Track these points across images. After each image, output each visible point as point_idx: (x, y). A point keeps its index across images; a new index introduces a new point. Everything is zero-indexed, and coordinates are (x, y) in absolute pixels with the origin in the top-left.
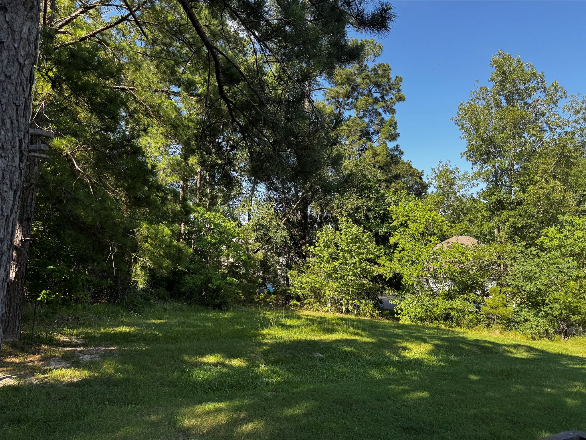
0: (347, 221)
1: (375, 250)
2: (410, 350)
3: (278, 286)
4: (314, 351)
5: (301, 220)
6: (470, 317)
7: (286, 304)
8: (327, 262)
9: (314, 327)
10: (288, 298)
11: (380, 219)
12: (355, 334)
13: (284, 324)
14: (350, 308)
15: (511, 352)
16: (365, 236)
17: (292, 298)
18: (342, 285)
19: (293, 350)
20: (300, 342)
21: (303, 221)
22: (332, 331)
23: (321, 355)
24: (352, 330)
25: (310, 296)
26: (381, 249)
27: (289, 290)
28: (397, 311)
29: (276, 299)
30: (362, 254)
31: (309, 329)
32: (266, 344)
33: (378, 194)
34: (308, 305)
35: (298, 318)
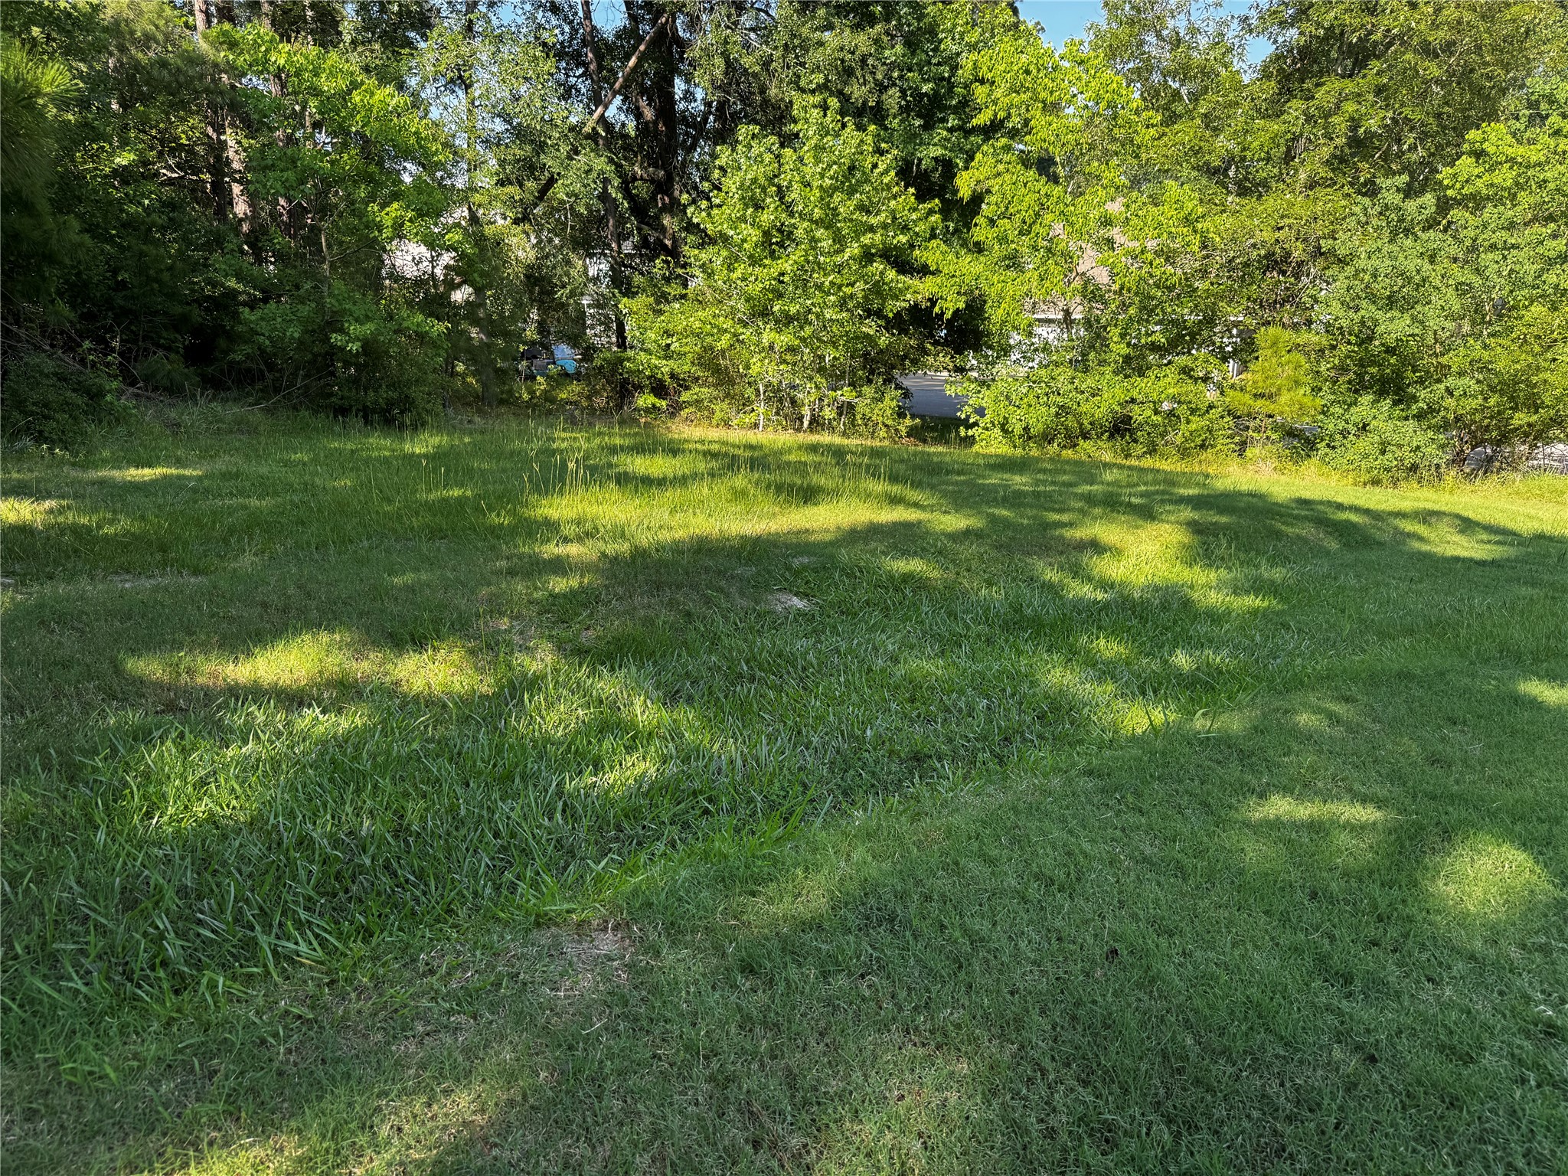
0: (824, 107)
1: (914, 216)
2: (1117, 552)
3: (589, 352)
4: (767, 588)
5: (655, 123)
6: (1193, 427)
7: (619, 407)
8: (754, 261)
9: (740, 481)
10: (624, 390)
11: (919, 116)
12: (895, 501)
13: (626, 473)
14: (828, 413)
15: (1421, 539)
16: (882, 167)
17: (640, 388)
18: (803, 340)
19: (679, 587)
20: (703, 549)
21: (661, 127)
22: (809, 495)
23: (797, 603)
24: (879, 487)
25: (697, 379)
26: (931, 212)
27: (629, 359)
28: (968, 417)
29: (586, 393)
30: (871, 229)
31: (722, 487)
32: (559, 566)
33: (919, 20)
34: (692, 409)
35: (673, 450)
